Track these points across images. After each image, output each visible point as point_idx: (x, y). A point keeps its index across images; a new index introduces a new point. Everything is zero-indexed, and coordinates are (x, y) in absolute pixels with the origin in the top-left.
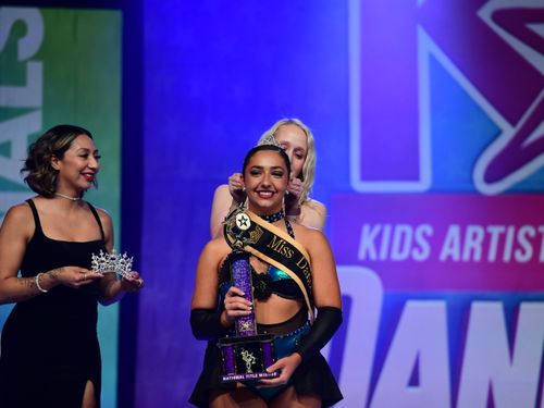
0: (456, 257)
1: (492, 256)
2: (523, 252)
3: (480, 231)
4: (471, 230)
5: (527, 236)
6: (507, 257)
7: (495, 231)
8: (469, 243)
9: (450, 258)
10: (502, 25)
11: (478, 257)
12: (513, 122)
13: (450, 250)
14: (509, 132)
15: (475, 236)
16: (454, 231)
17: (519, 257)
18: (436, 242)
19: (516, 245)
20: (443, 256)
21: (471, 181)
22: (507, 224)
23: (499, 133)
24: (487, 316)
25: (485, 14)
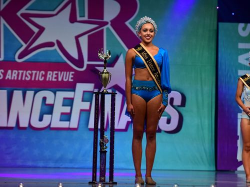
0: (10, 78)
1: (20, 78)
2: (28, 77)
3: (16, 72)
4: (14, 71)
5: (29, 74)
6: (23, 79)
7: (21, 72)
8: (14, 75)
9: (8, 78)
10: (23, 17)
11: (16, 78)
12: (26, 43)
13: (8, 77)
14: (25, 46)
15: (15, 73)
16: (9, 72)
17: (27, 79)
18: (5, 74)
19: (26, 76)
20: (6, 78)
21: (14, 58)
22: (24, 70)
23: (22, 46)
24: (18, 94)
25: (19, 14)
